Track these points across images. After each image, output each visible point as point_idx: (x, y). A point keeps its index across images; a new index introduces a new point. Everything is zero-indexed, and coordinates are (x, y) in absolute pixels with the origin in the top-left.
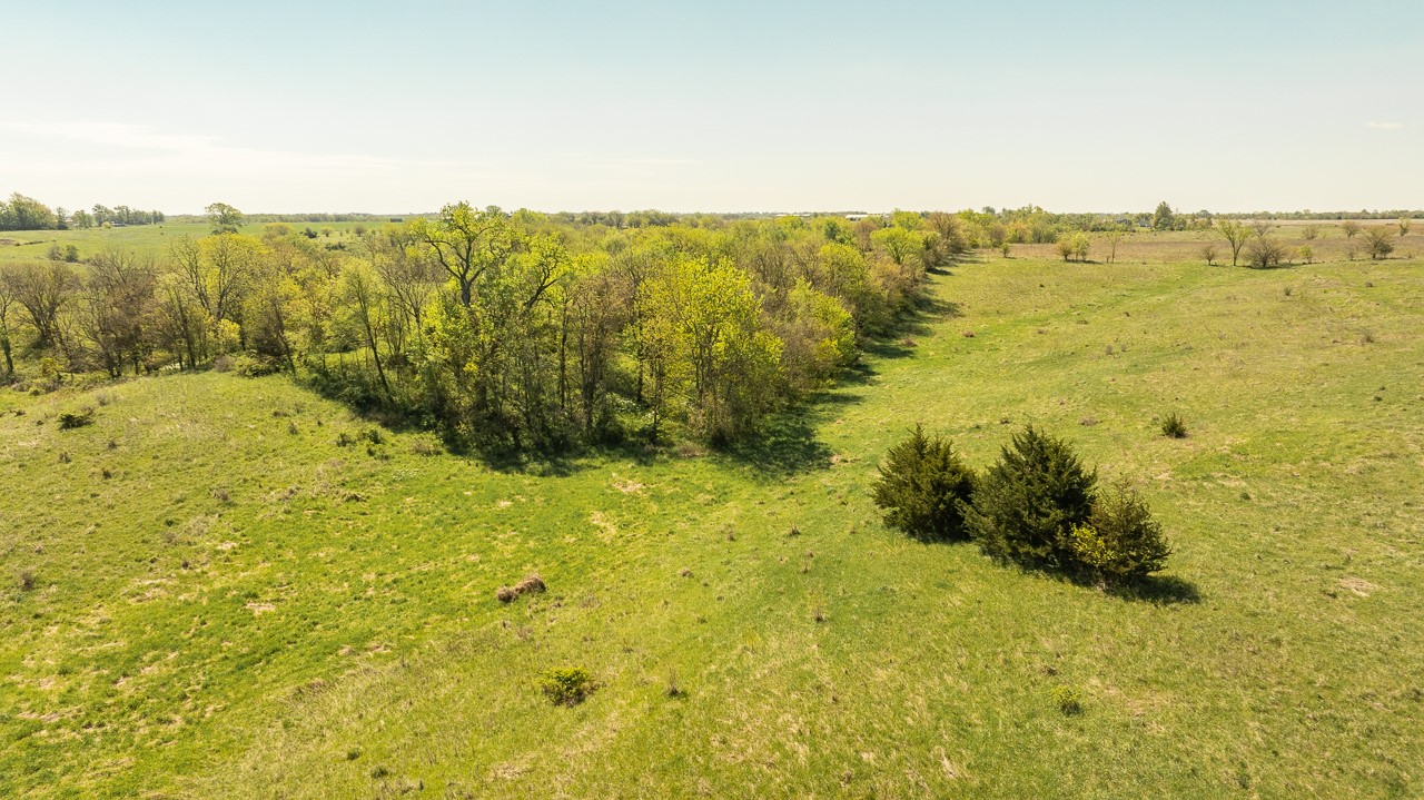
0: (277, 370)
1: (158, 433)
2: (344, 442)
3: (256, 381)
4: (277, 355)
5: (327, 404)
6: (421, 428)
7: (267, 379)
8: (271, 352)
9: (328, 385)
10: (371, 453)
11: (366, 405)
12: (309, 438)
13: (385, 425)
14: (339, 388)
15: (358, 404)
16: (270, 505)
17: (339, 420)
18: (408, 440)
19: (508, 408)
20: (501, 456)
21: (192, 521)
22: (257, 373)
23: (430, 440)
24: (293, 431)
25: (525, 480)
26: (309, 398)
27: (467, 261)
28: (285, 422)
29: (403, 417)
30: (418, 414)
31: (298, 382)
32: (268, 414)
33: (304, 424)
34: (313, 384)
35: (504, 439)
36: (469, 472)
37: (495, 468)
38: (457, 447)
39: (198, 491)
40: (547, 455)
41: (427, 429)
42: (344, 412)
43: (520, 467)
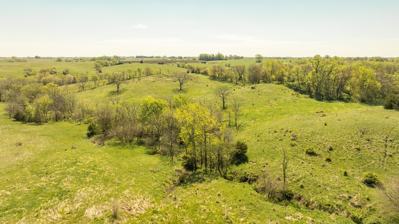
0: (281, 84)
1: (265, 90)
2: (293, 94)
3: (278, 85)
4: (282, 81)
5: (290, 89)
6: (305, 94)
7: (280, 85)
8: (280, 80)
9: (290, 87)
10: (297, 96)
11: (296, 90)
12: (287, 93)
13: (300, 93)
14: (292, 87)
15: (295, 90)
16: (282, 101)
17: (292, 91)
18: (303, 95)
19: (322, 93)
20: (319, 99)
21: (271, 101)
22: (278, 84)
23: (307, 96)
24: (285, 92)
25: (323, 103)
26: (287, 88)
27: (318, 66)
28: (283, 91)
29: (303, 92)
30: (306, 92)
31: (285, 86)
32: (281, 90)
33: (287, 92)
34: (287, 86)
35: (320, 97)
36: (314, 101)
37: (318, 101)
38: (311, 97)
39: (271, 98)
40: (328, 100)
41: (307, 94)
42: (293, 91)
43: (323, 101)
